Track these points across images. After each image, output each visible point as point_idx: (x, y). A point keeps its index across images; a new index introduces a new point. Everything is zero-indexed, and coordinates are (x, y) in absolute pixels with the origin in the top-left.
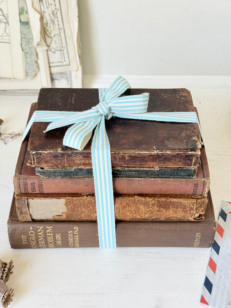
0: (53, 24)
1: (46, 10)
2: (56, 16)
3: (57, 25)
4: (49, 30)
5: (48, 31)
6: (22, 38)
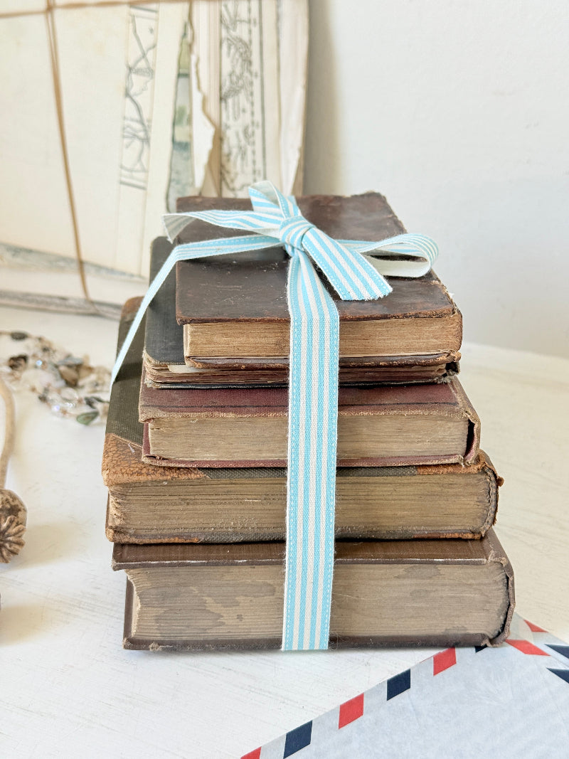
0: (243, 158)
1: (231, 122)
2: (251, 140)
3: (250, 163)
4: (233, 170)
5: (228, 172)
6: (170, 181)
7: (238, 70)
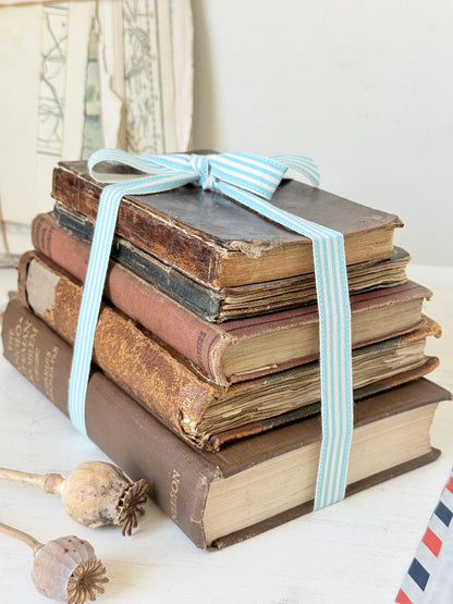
0: (145, 126)
1: (134, 96)
2: (151, 110)
3: (151, 129)
4: (136, 136)
6: (83, 148)
7: (139, 54)
